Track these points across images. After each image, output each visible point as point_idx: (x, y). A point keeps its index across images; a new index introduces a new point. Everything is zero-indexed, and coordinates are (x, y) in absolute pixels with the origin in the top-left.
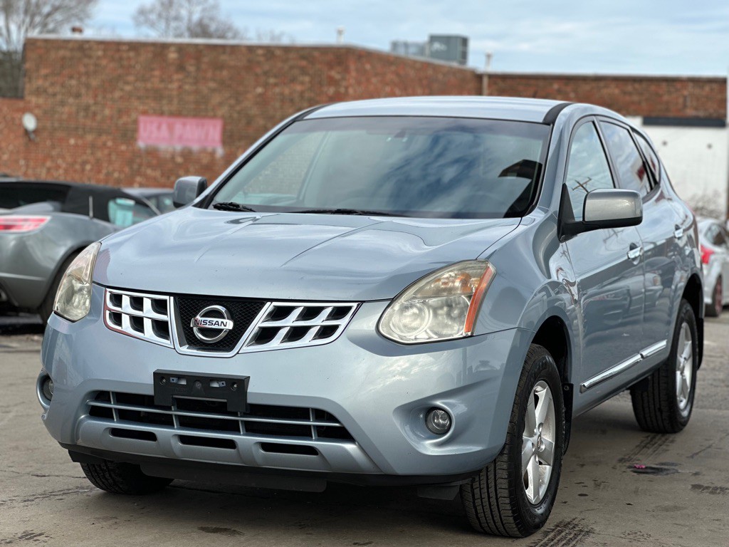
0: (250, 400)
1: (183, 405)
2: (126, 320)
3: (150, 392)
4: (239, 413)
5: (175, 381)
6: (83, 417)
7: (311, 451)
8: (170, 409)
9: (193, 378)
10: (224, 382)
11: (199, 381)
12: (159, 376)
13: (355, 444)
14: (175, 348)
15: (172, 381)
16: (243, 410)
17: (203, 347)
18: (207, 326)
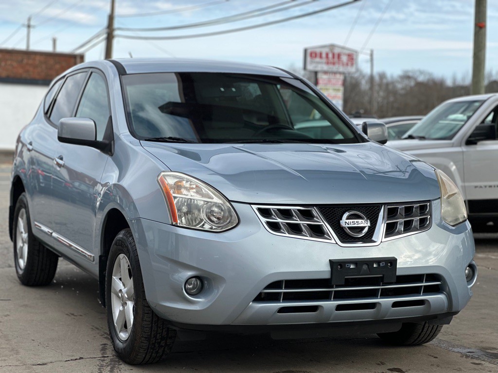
0: (398, 273)
1: (348, 283)
2: (285, 227)
3: (327, 276)
5: (349, 266)
9: (358, 263)
10: (384, 263)
11: (366, 264)
12: (332, 263)
13: (445, 294)
14: (337, 243)
15: (347, 266)
16: (394, 280)
17: (353, 240)
18: (356, 225)
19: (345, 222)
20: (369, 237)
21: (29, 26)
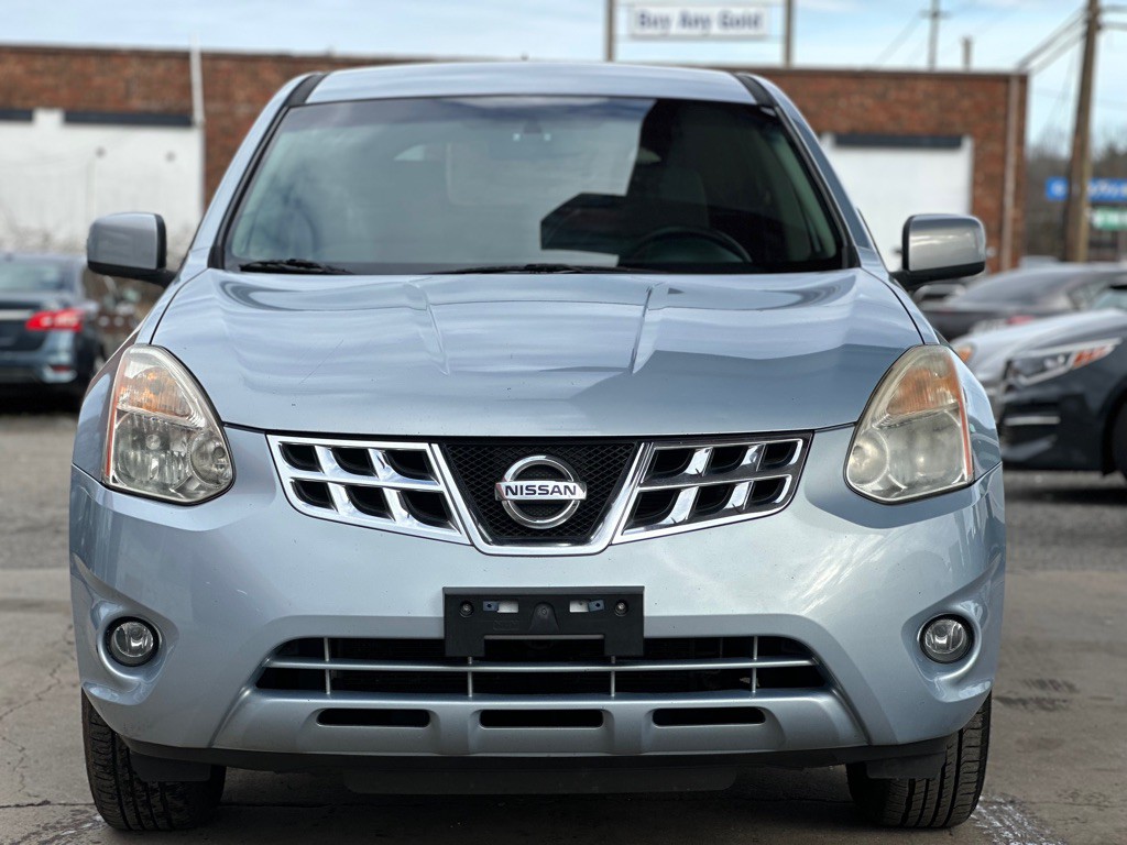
0: (650, 631)
1: (496, 652)
2: (339, 495)
3: (436, 632)
4: (613, 658)
5: (493, 608)
6: (247, 693)
7: (754, 715)
8: (464, 662)
9: (529, 600)
10: (601, 602)
11: (544, 603)
12: (455, 601)
13: (833, 695)
14: (473, 545)
15: (486, 608)
16: (640, 652)
17: (529, 536)
18: (537, 497)
19: (508, 487)
20: (579, 531)
21: (935, 15)
